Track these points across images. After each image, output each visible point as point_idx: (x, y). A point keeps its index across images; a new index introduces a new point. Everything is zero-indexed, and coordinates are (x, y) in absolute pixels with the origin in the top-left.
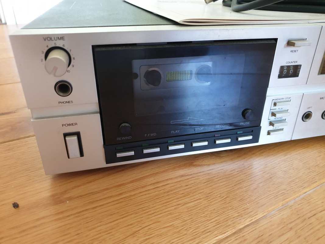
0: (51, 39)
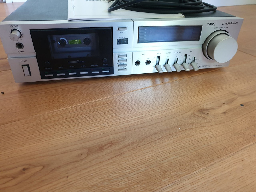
0: (12, 26)
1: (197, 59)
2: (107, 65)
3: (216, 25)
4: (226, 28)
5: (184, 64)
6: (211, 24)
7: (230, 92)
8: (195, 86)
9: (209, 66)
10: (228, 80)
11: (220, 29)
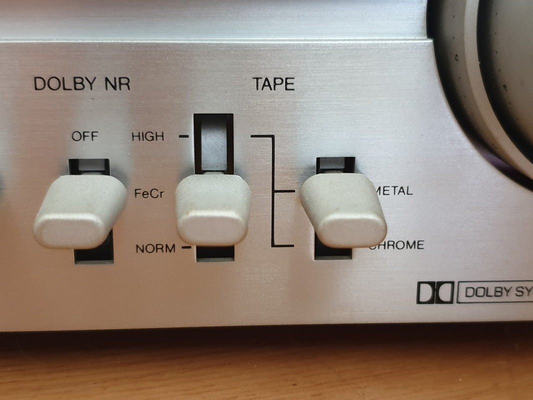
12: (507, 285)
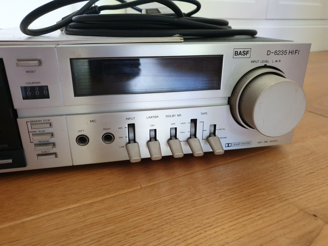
1: (221, 129)
2: (6, 146)
3: (254, 56)
4: (276, 61)
5: (193, 141)
6: (242, 53)
7: (301, 210)
8: (214, 192)
9: (249, 143)
10: (293, 175)
11: (263, 64)
12: (240, 143)
